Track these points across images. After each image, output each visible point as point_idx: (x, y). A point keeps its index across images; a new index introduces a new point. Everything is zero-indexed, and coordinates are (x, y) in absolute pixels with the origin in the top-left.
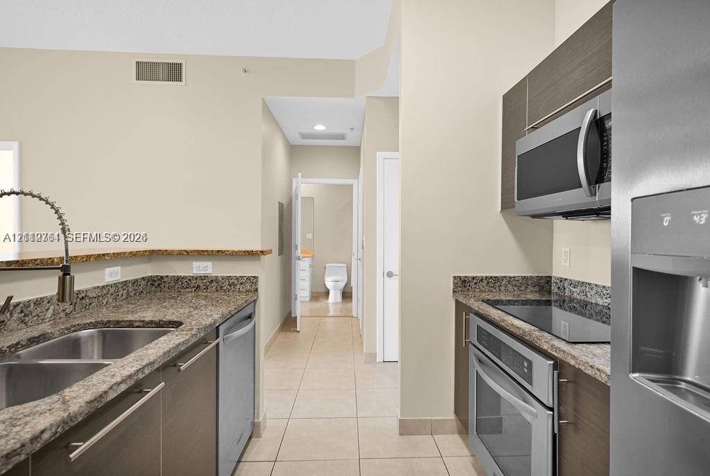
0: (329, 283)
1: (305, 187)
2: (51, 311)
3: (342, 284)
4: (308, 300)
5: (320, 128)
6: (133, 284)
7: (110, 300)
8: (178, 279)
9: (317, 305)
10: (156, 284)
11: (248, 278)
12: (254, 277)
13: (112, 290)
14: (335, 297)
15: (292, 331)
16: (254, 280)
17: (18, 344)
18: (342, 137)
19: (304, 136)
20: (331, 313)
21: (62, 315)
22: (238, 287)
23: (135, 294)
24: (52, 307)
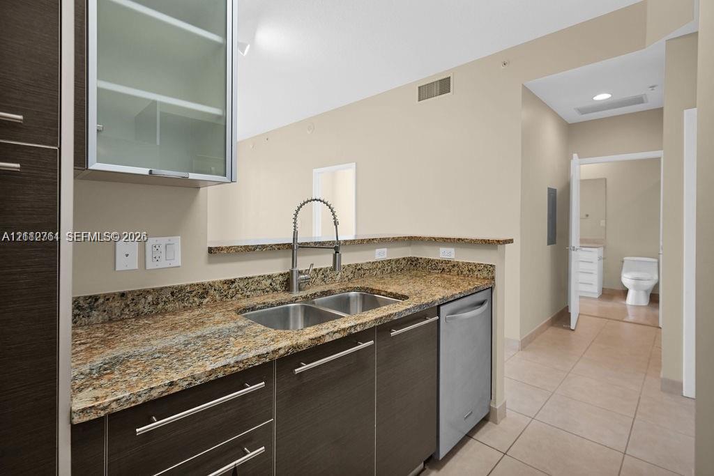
0: (627, 280)
1: (584, 168)
2: (339, 276)
3: (649, 285)
4: (597, 296)
5: (603, 97)
6: (396, 262)
7: (379, 273)
8: (429, 261)
9: (609, 305)
10: (413, 263)
11: (485, 266)
12: (491, 265)
13: (380, 266)
14: (636, 298)
15: (564, 328)
16: (490, 268)
17: (315, 294)
18: (640, 100)
19: (583, 111)
20: (631, 318)
21: (346, 279)
22: (476, 273)
23: (397, 270)
24: (340, 273)
